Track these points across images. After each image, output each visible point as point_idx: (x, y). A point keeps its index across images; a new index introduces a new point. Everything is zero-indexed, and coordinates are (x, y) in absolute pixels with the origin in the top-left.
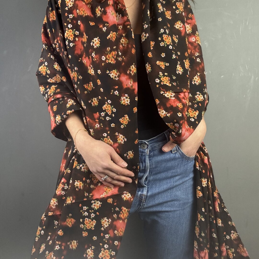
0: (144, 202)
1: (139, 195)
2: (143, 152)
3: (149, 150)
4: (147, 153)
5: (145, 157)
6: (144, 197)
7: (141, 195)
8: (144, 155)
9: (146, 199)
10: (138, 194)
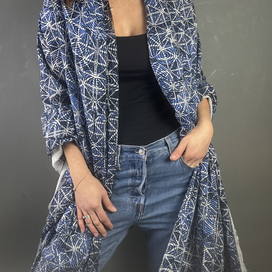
0: (142, 212)
1: (136, 205)
2: (139, 158)
3: (146, 156)
4: (144, 160)
5: (142, 163)
6: (141, 207)
7: (138, 204)
8: (142, 161)
9: (143, 209)
10: (135, 203)
